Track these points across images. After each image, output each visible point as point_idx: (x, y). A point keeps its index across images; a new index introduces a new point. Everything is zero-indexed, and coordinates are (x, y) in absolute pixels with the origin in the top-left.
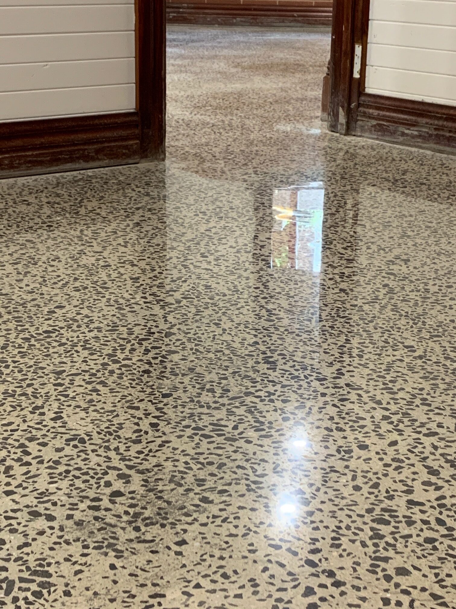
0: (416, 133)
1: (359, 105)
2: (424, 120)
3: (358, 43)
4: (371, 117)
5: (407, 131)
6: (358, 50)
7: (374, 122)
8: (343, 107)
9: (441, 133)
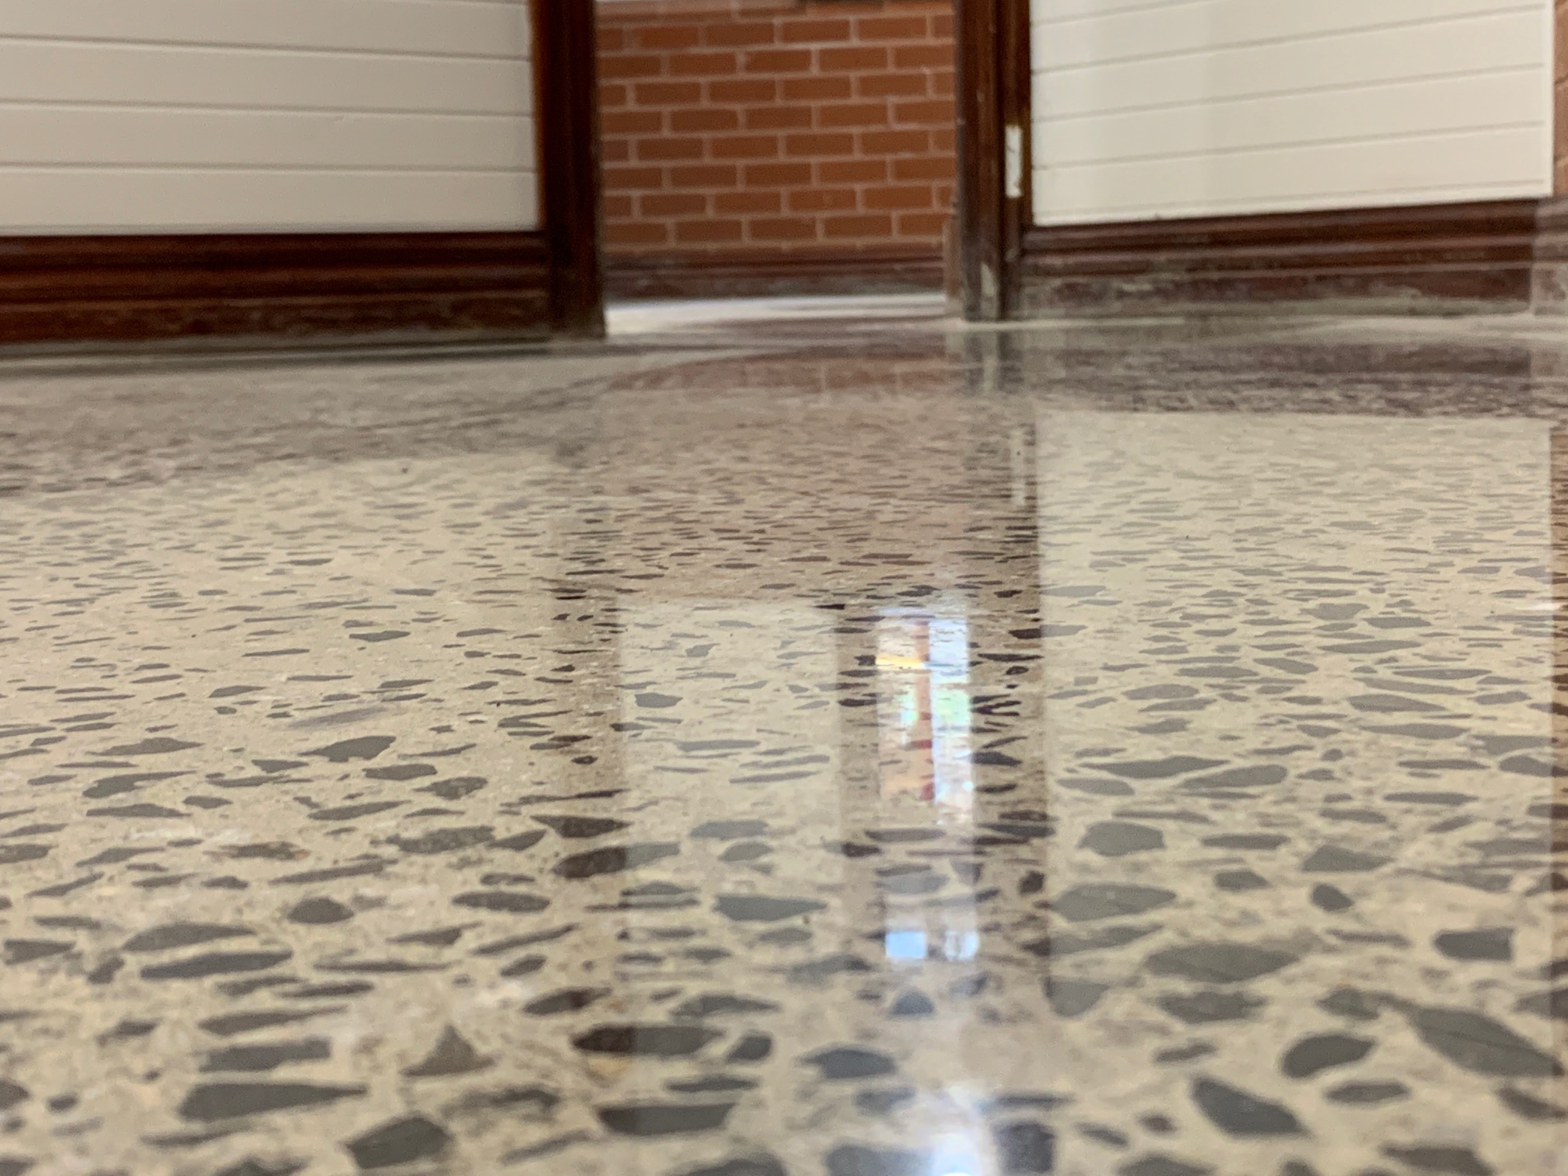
0: (1147, 287)
1: (1024, 253)
2: (1161, 257)
3: (1012, 123)
4: (1050, 272)
5: (1128, 287)
6: (1013, 137)
7: (1057, 282)
8: (989, 262)
9: (1200, 275)
